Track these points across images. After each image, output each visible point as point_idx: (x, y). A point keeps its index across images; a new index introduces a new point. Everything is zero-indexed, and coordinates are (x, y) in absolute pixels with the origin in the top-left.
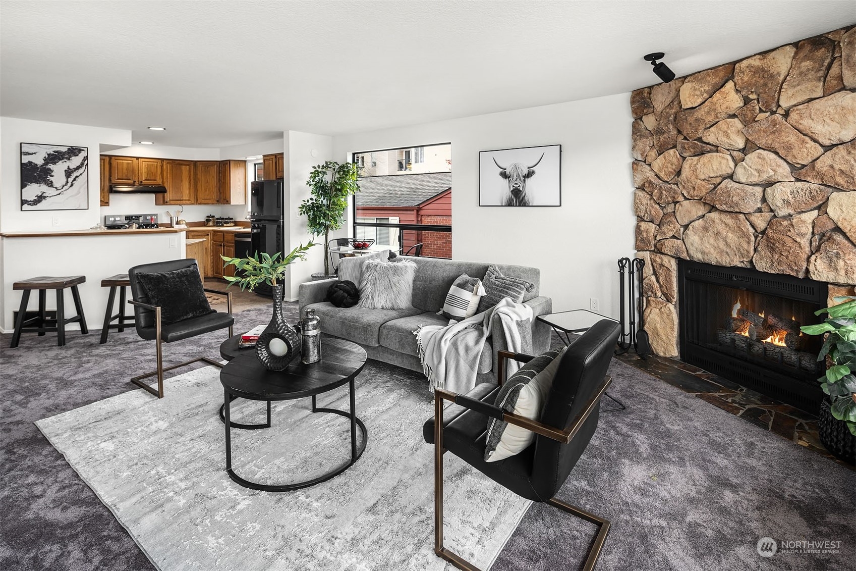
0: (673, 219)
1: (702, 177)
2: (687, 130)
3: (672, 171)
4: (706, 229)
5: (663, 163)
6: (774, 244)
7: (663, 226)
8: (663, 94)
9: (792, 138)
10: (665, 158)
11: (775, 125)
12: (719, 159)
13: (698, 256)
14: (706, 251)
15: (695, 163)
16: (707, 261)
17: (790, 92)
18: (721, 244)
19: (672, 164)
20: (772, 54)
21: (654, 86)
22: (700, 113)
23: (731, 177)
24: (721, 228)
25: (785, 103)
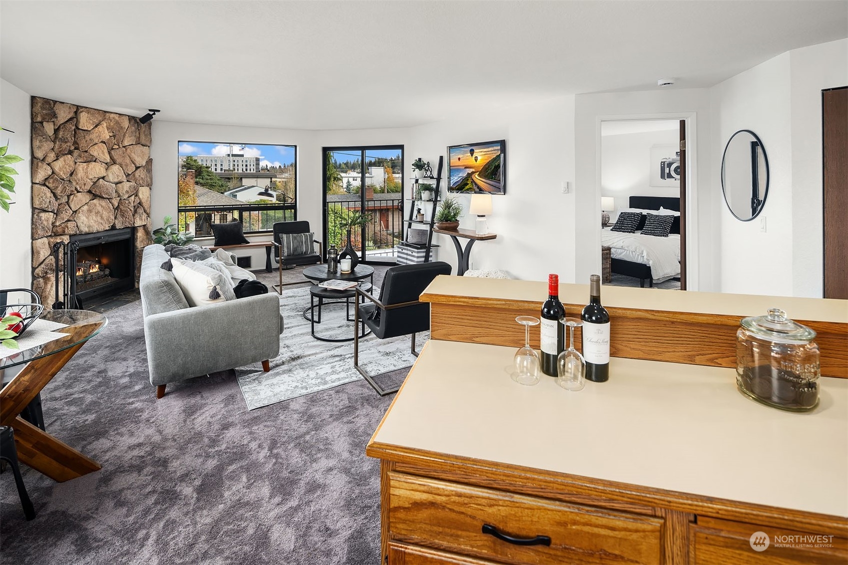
0: (67, 207)
1: (91, 177)
2: (83, 144)
3: (69, 171)
4: (90, 211)
5: (62, 166)
6: (124, 213)
7: (62, 213)
8: (65, 112)
9: (128, 161)
10: (65, 161)
11: (124, 153)
12: (99, 167)
13: (85, 229)
14: (91, 224)
15: (86, 167)
16: (91, 231)
17: (129, 139)
18: (99, 219)
19: (69, 166)
20: (124, 117)
21: (56, 101)
22: (93, 136)
23: (103, 178)
24: (100, 209)
25: (126, 143)
